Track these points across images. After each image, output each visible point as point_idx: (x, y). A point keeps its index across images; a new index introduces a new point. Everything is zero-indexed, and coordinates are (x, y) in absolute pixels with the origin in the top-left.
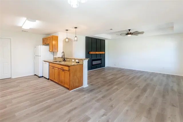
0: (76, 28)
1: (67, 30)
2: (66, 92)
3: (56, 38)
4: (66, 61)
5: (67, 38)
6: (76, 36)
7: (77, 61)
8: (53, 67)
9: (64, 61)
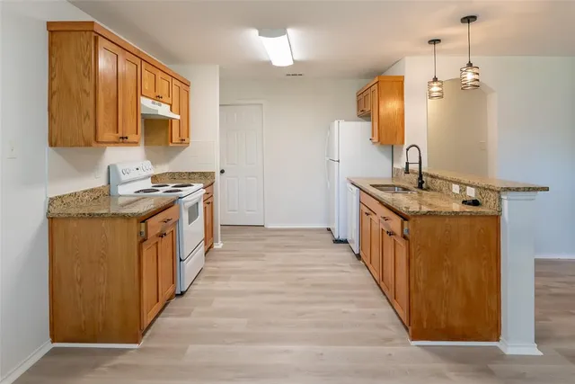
0: (469, 19)
1: (435, 41)
2: (387, 340)
3: (397, 86)
4: (428, 189)
5: (435, 79)
6: (470, 65)
7: (471, 193)
8: (368, 211)
9: (420, 186)
